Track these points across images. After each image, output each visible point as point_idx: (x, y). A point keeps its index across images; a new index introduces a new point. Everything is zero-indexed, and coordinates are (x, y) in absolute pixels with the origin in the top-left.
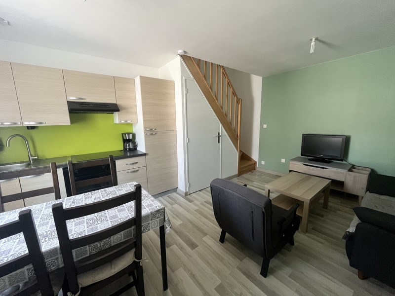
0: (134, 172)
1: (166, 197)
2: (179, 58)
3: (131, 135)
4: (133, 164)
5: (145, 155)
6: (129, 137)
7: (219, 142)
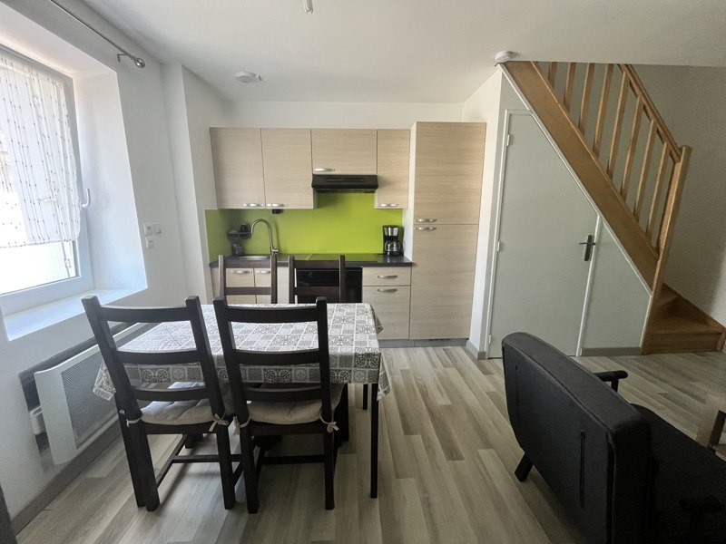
0: (389, 291)
1: (440, 350)
2: (500, 70)
3: (396, 230)
4: (390, 277)
5: (410, 265)
6: (392, 232)
7: (587, 258)
